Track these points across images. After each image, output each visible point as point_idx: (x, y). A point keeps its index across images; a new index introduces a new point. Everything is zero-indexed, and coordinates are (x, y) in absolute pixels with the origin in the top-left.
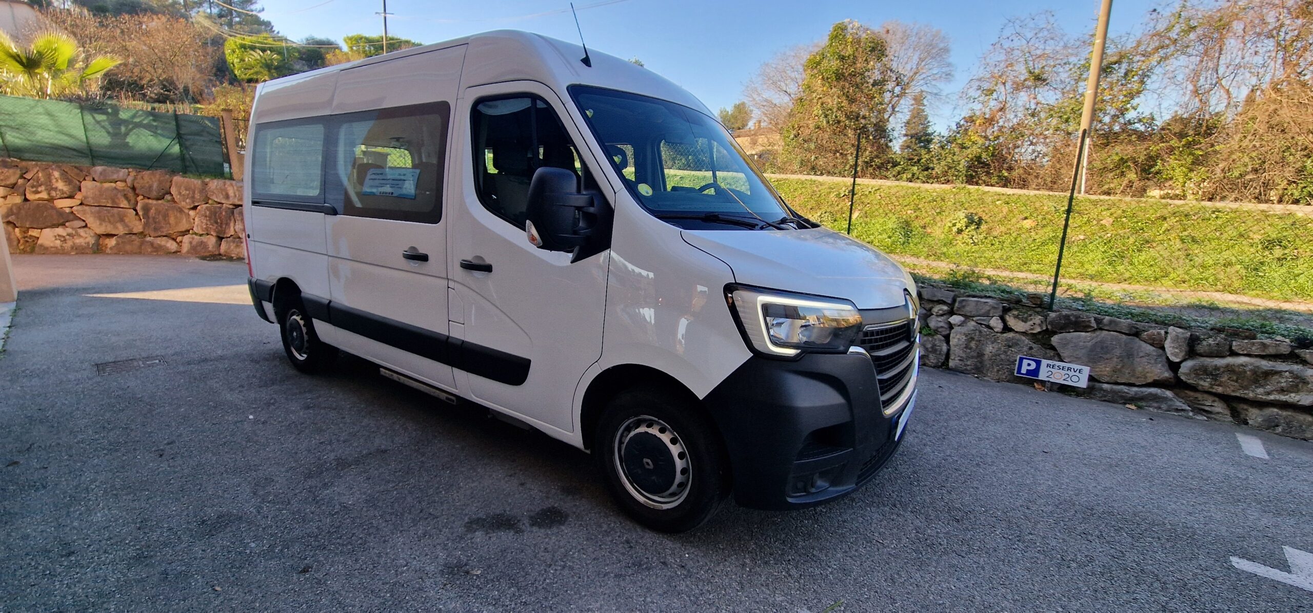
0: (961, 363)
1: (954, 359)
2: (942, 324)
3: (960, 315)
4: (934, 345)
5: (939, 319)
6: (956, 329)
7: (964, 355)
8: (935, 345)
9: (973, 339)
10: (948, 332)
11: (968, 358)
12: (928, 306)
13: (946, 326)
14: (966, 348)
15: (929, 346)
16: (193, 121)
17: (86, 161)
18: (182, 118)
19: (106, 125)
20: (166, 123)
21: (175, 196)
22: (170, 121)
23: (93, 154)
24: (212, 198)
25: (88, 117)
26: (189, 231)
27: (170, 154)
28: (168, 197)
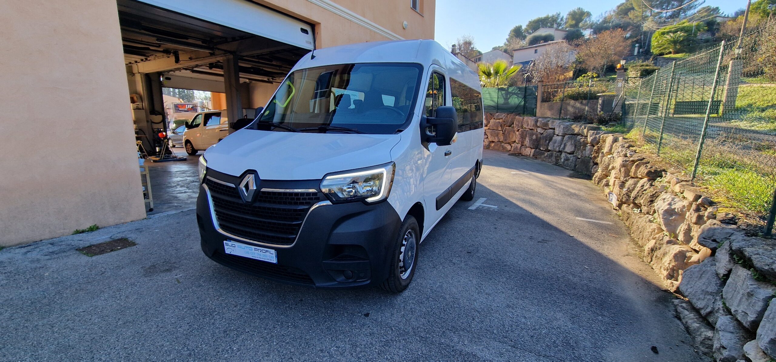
16: (530, 89)
17: (495, 111)
18: (527, 88)
19: (504, 95)
20: (523, 91)
21: (515, 125)
22: (524, 90)
23: (498, 108)
24: (524, 125)
25: (500, 93)
26: (515, 141)
27: (520, 106)
28: (512, 126)
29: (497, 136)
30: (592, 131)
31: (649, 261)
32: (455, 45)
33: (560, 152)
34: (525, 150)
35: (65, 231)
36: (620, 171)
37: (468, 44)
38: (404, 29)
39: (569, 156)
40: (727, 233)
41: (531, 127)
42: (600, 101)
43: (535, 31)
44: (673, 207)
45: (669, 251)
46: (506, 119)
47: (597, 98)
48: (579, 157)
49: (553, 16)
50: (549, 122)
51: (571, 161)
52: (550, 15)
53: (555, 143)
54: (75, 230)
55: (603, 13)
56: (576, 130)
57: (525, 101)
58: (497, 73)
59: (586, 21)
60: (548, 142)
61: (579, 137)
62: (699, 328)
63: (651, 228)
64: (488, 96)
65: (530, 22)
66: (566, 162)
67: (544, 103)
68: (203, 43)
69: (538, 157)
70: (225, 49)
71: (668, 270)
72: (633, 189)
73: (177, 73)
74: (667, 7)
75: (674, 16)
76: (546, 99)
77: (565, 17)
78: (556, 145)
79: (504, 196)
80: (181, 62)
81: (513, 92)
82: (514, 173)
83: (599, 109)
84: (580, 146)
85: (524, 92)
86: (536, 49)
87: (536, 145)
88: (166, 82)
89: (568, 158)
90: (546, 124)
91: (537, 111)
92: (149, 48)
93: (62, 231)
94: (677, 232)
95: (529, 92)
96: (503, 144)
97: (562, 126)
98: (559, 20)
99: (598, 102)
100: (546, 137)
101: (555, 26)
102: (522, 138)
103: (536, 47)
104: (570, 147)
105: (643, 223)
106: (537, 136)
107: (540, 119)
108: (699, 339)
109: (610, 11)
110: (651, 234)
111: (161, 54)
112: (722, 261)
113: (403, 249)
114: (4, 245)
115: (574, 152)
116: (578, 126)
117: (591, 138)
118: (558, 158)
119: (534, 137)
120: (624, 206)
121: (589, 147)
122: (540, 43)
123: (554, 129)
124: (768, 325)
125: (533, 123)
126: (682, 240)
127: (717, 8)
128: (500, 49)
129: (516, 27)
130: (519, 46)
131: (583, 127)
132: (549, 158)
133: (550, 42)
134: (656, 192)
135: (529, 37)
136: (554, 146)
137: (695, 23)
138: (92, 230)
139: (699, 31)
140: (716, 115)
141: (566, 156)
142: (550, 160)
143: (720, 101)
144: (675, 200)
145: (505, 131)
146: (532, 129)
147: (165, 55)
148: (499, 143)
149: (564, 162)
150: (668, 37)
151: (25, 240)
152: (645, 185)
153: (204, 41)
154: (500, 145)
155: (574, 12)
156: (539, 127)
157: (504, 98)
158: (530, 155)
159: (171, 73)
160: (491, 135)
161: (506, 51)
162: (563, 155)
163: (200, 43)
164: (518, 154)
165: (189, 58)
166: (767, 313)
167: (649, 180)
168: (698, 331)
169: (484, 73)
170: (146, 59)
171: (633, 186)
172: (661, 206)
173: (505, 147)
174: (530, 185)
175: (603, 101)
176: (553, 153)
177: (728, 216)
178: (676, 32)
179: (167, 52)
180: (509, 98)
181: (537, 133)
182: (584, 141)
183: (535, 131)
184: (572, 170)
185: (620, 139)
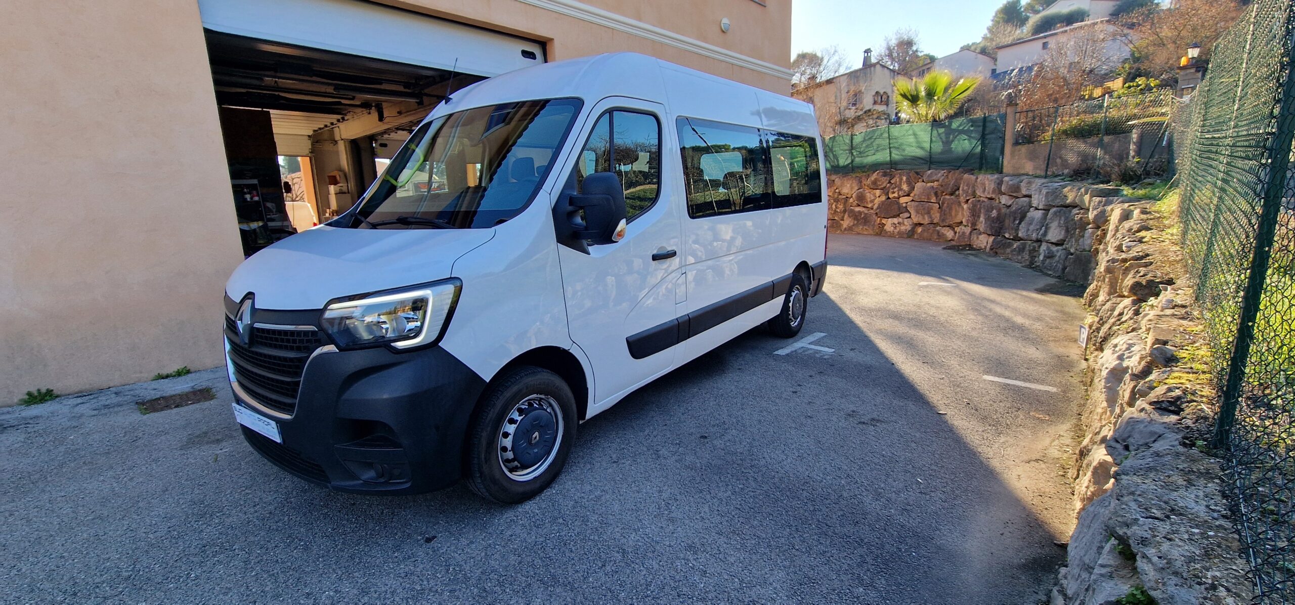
16: (992, 121)
17: (926, 167)
18: (988, 119)
19: (943, 136)
20: (979, 126)
21: (961, 191)
22: (981, 124)
23: (931, 161)
24: (977, 192)
25: (935, 132)
26: (962, 222)
27: (974, 154)
28: (957, 193)
29: (929, 213)
30: (1098, 199)
31: (1075, 476)
32: (869, 49)
33: (1039, 241)
34: (978, 238)
35: (142, 375)
37: (907, 44)
38: (723, 32)
39: (1054, 248)
40: (1152, 433)
41: (989, 193)
42: (1135, 136)
43: (1048, 6)
44: (1125, 364)
46: (946, 180)
47: (1129, 130)
48: (1072, 251)
50: (1022, 184)
51: (1057, 258)
53: (1031, 224)
54: (157, 374)
56: (1070, 198)
57: (983, 145)
58: (930, 94)
60: (1017, 222)
61: (1075, 211)
63: (1103, 405)
64: (911, 139)
66: (1048, 261)
67: (1019, 147)
68: (405, 88)
69: (999, 251)
71: (1084, 500)
72: (1107, 321)
73: (393, 136)
76: (1026, 139)
78: (1032, 227)
79: (865, 330)
80: (386, 120)
81: (961, 128)
82: (925, 283)
83: (1132, 153)
84: (1075, 228)
85: (981, 129)
86: (1045, 40)
87: (997, 228)
88: (379, 150)
89: (1053, 253)
90: (1017, 188)
91: (1005, 163)
92: (340, 102)
93: (138, 375)
95: (989, 127)
96: (938, 228)
97: (1044, 191)
99: (1131, 138)
100: (1015, 212)
102: (973, 215)
103: (1045, 37)
104: (1056, 231)
106: (999, 210)
107: (1006, 179)
111: (359, 110)
113: (511, 429)
114: (59, 393)
115: (1065, 241)
116: (1075, 190)
117: (1095, 212)
118: (1034, 252)
119: (994, 213)
121: (1090, 229)
122: (1054, 30)
123: (1030, 196)
125: (992, 186)
128: (973, 48)
130: (1011, 38)
131: (1083, 190)
132: (1019, 253)
133: (1076, 25)
135: (1034, 19)
136: (1028, 230)
138: (179, 374)
141: (1048, 248)
142: (1020, 257)
144: (1132, 349)
145: (943, 203)
146: (991, 199)
147: (365, 111)
148: (932, 226)
149: (1043, 262)
151: (88, 387)
152: (1125, 313)
153: (406, 85)
154: (934, 231)
156: (1004, 194)
157: (943, 142)
158: (986, 247)
159: (386, 136)
160: (917, 212)
161: (983, 52)
162: (1044, 247)
163: (401, 88)
164: (964, 247)
165: (398, 113)
167: (1134, 303)
169: (904, 96)
170: (343, 119)
171: (1109, 313)
173: (943, 234)
174: (938, 308)
175: (1141, 137)
176: (1025, 243)
177: (1169, 394)
179: (366, 105)
180: (953, 141)
181: (1001, 206)
182: (1081, 218)
183: (997, 201)
184: (1059, 277)
185: (1136, 213)
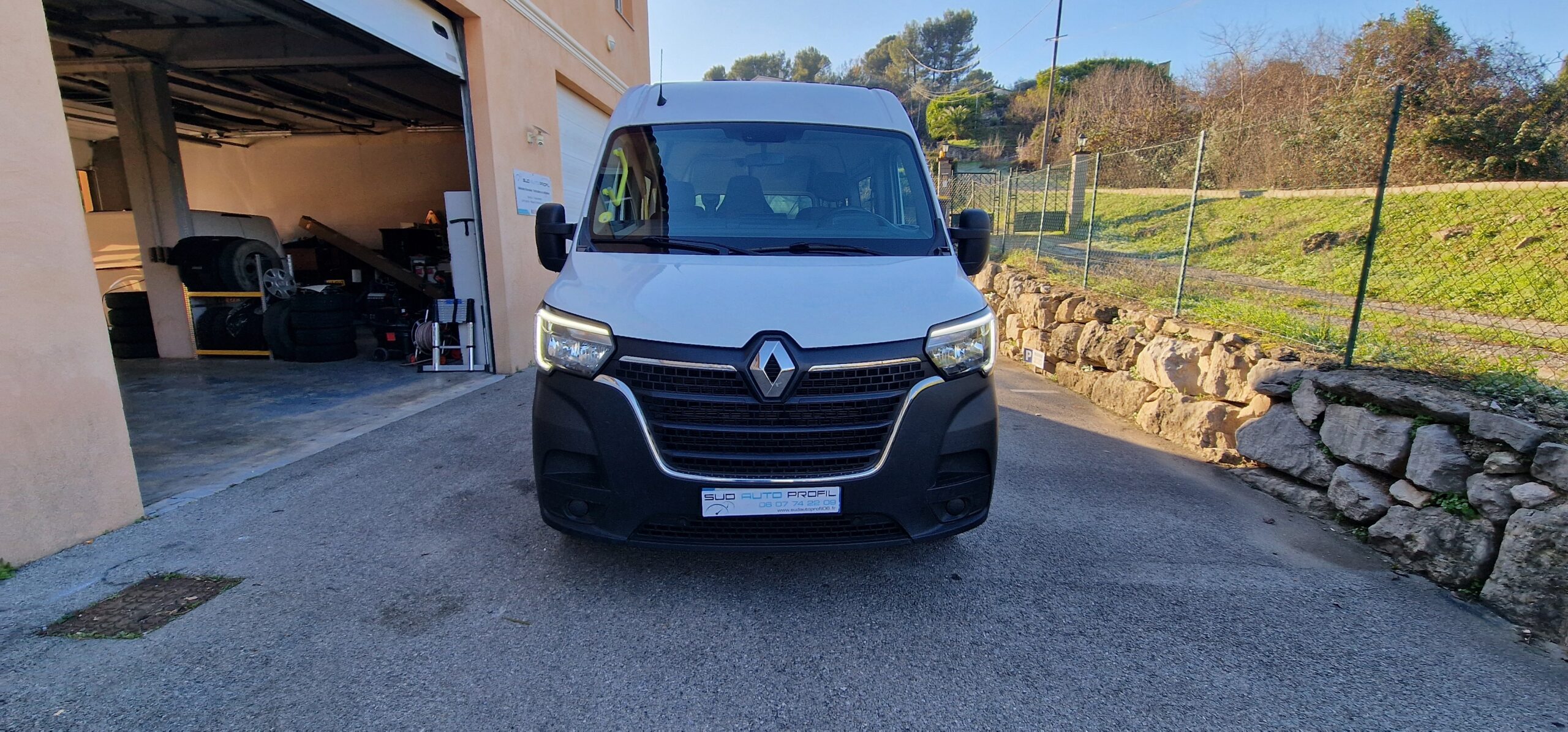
0: (1507, 592)
1: (1496, 580)
2: (1490, 495)
3: (1544, 483)
4: (1459, 538)
5: (1490, 483)
6: (1520, 513)
7: (1517, 577)
8: (1463, 539)
9: (1551, 545)
10: (1504, 517)
11: (1523, 585)
12: (1477, 451)
13: (1500, 501)
14: (1527, 560)
15: (1448, 536)
31: (1156, 431)
36: (1036, 314)
38: (609, 50)
44: (1178, 353)
45: (1195, 411)
49: (774, 57)
52: (769, 54)
55: (848, 62)
59: (823, 73)
62: (1297, 492)
63: (1137, 387)
65: (738, 63)
70: (134, 44)
71: (1199, 436)
72: (1077, 338)
74: (934, 64)
75: (944, 80)
77: (793, 61)
94: (1199, 384)
98: (784, 65)
101: (781, 75)
105: (1118, 383)
108: (1303, 504)
109: (857, 61)
110: (1140, 396)
112: (1306, 405)
120: (1062, 367)
124: (1421, 459)
126: (1215, 392)
127: (990, 74)
129: (715, 68)
134: (1123, 338)
137: (977, 95)
139: (983, 106)
140: (1061, 233)
143: (1064, 213)
144: (1178, 343)
150: (948, 111)
152: (1097, 331)
155: (805, 53)
166: (1414, 446)
167: (1101, 324)
168: (1297, 495)
171: (1074, 333)
172: (1160, 354)
177: (1284, 352)
178: (956, 106)
